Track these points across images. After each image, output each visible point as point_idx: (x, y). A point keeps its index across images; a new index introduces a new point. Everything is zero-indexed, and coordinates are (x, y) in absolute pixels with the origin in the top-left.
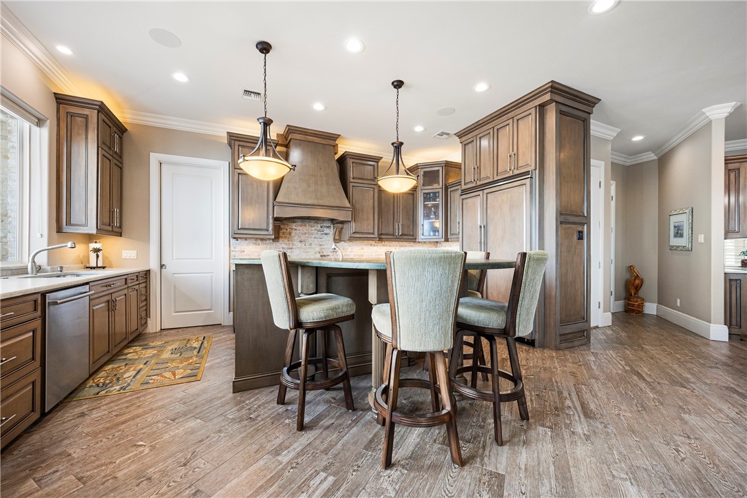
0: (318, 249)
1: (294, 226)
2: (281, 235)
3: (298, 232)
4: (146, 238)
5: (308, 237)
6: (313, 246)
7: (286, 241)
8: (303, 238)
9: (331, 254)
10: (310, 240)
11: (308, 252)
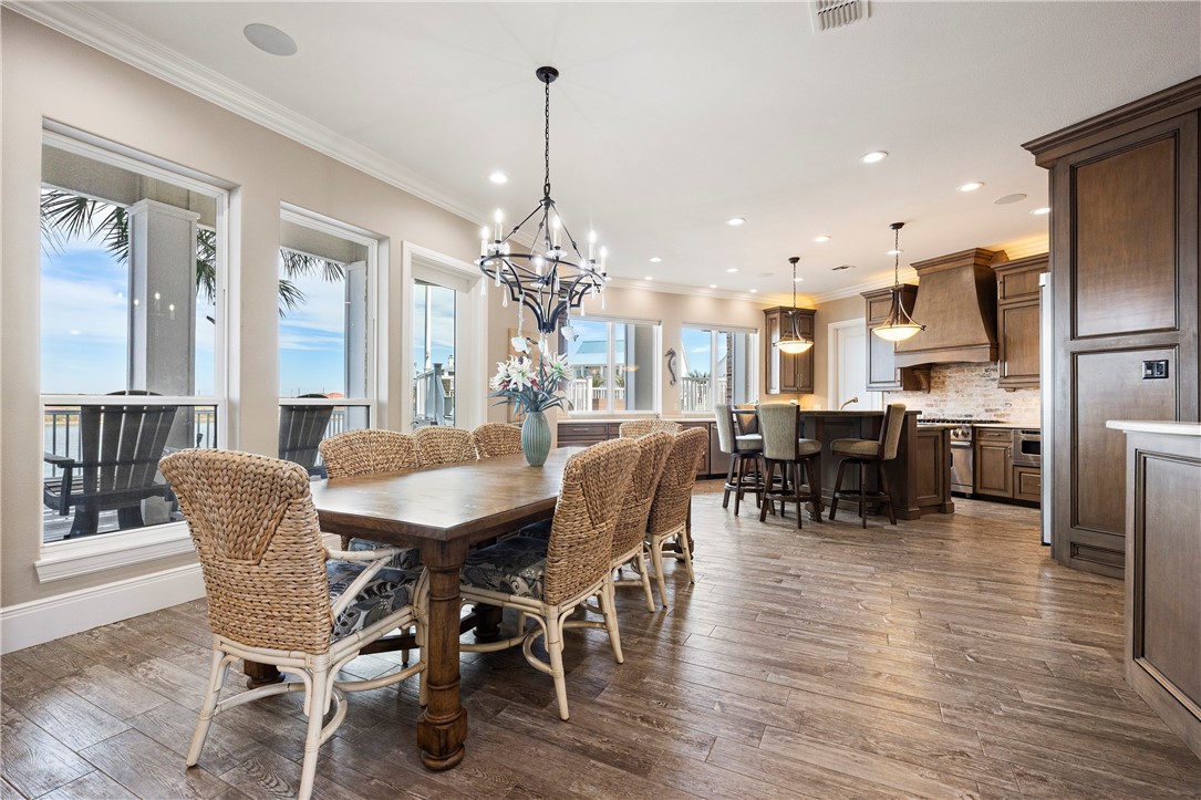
0: (981, 401)
1: (947, 372)
2: (932, 384)
3: (952, 380)
4: (826, 396)
5: (966, 386)
6: (974, 397)
7: (938, 392)
8: (960, 387)
9: (1002, 408)
10: (969, 390)
11: (967, 405)
